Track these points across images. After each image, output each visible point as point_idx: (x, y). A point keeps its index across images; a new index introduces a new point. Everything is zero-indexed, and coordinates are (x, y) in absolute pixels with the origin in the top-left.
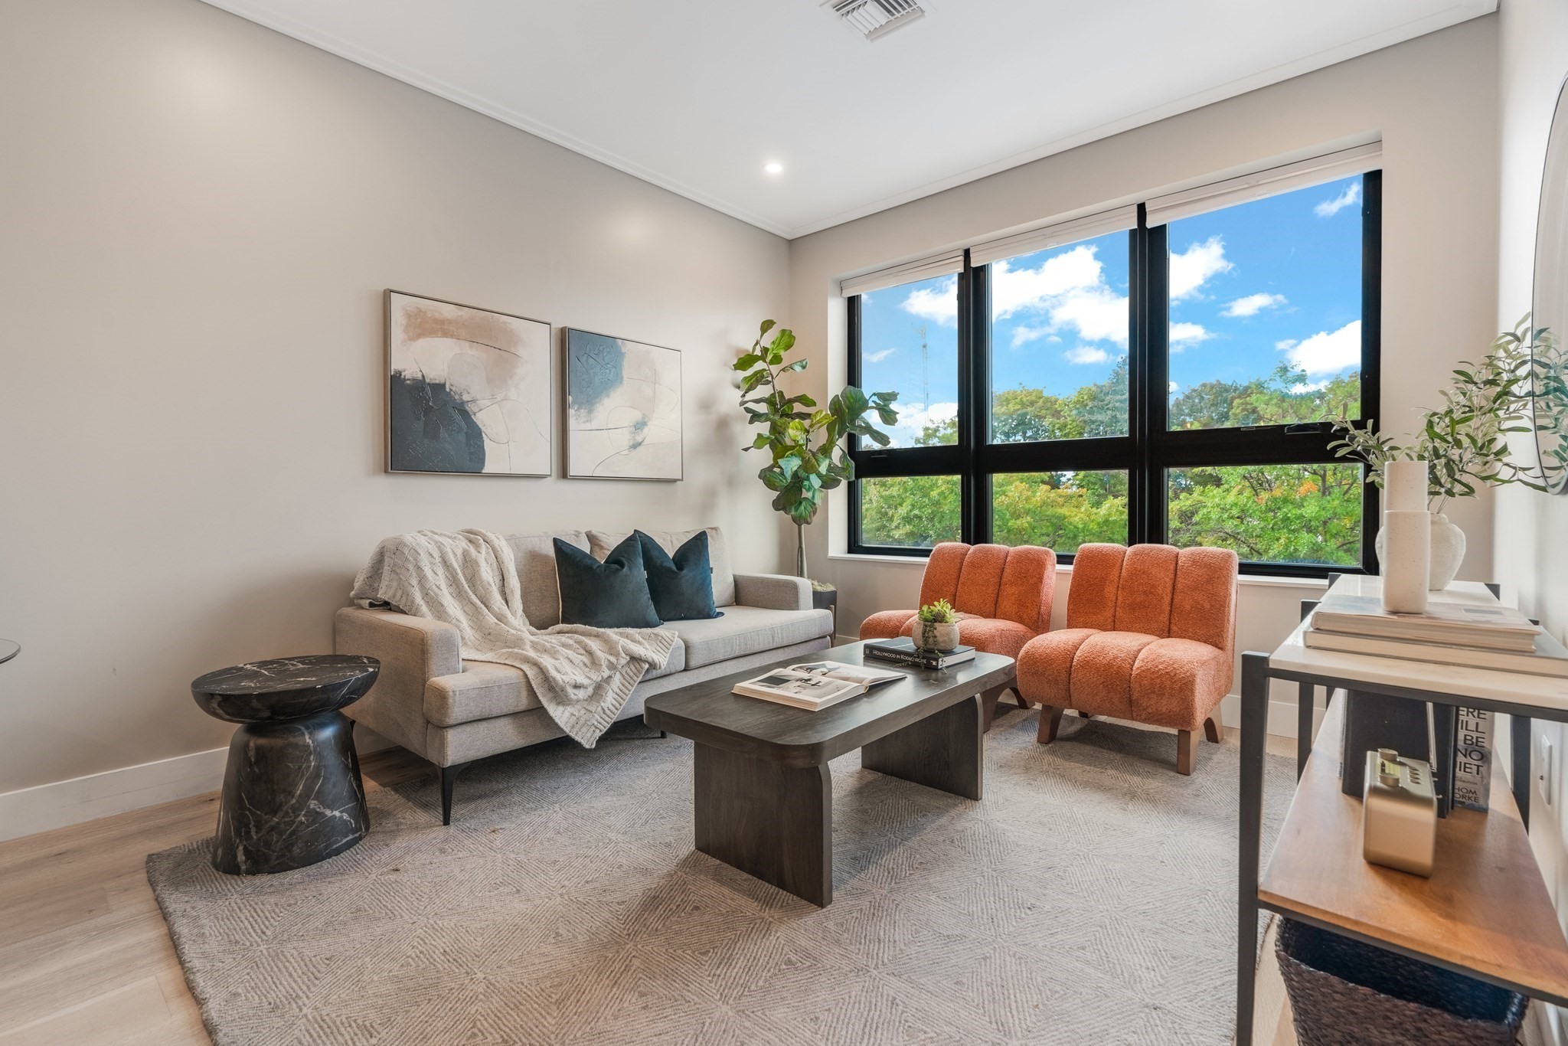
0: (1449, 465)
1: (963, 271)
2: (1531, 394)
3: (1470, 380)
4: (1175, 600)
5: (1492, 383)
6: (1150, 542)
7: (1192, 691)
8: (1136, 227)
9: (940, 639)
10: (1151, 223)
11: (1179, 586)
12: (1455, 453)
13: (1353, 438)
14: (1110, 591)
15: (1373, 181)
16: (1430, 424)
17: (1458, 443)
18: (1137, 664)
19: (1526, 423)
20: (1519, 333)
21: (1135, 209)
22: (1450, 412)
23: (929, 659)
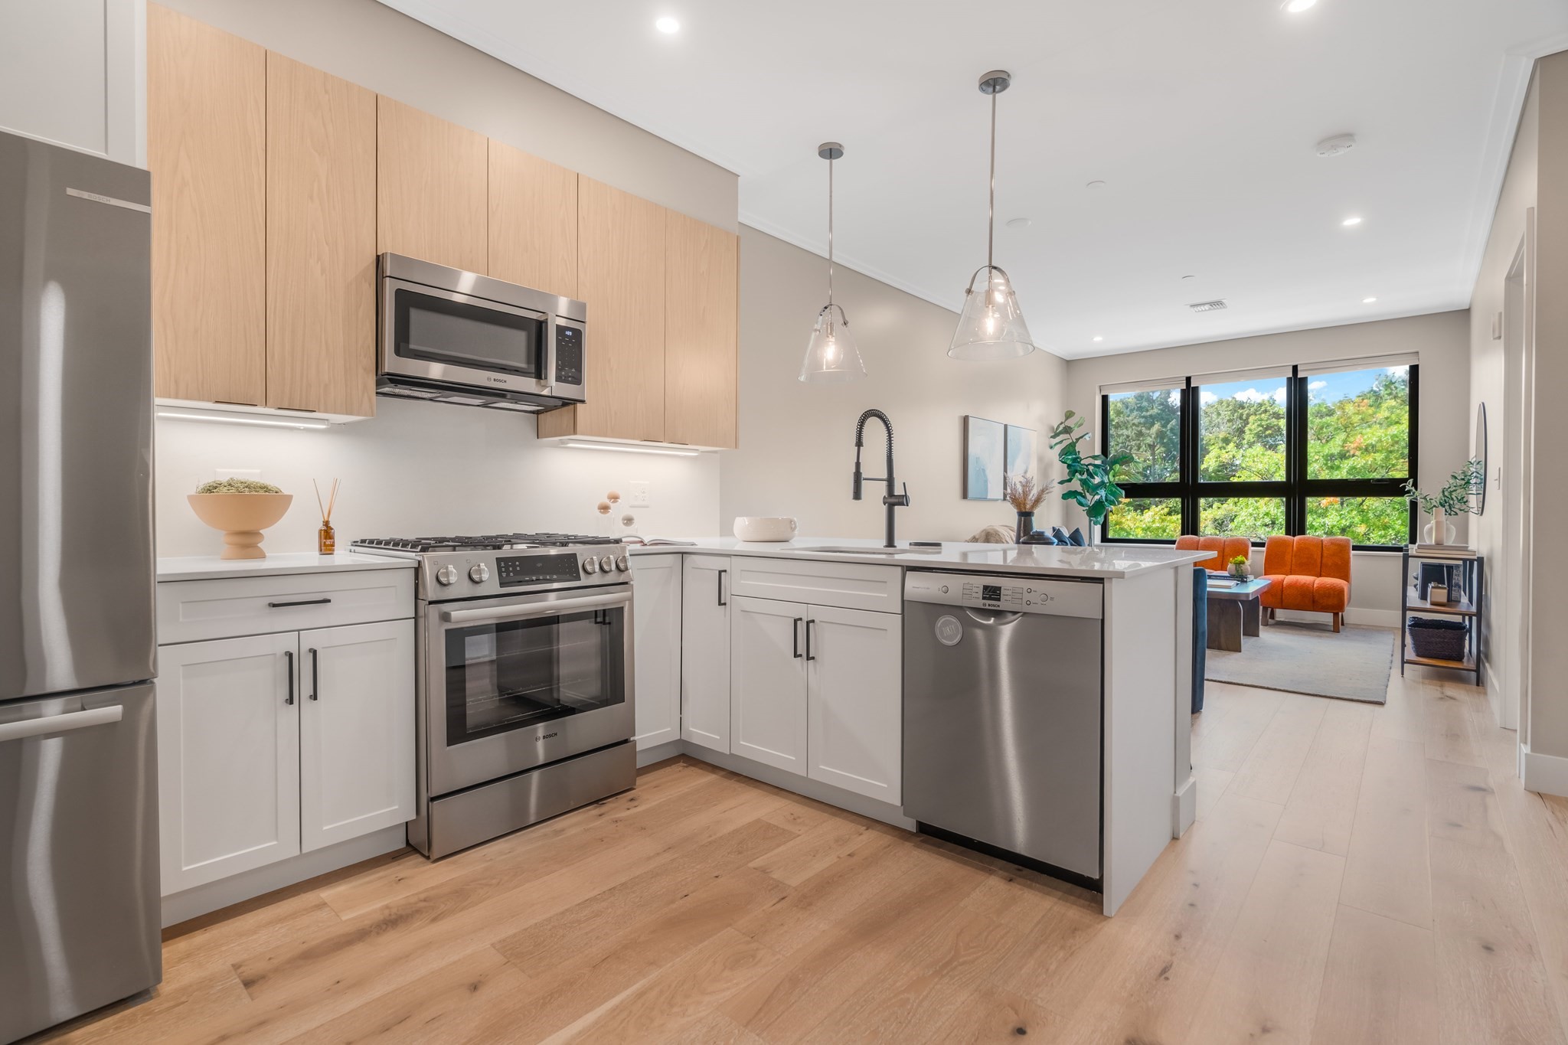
0: (1450, 505)
1: (1185, 388)
2: (1476, 483)
3: (1456, 478)
4: (1323, 561)
5: (1463, 479)
6: (1298, 535)
7: (1344, 595)
8: (1291, 376)
9: (1244, 571)
10: (1300, 375)
11: (1325, 554)
12: (1451, 502)
13: (1414, 493)
14: (1288, 557)
15: (1414, 371)
16: (1443, 492)
17: (1452, 499)
18: (1315, 586)
19: (1474, 492)
20: (1472, 462)
21: (1291, 368)
22: (1450, 487)
23: (1242, 579)
